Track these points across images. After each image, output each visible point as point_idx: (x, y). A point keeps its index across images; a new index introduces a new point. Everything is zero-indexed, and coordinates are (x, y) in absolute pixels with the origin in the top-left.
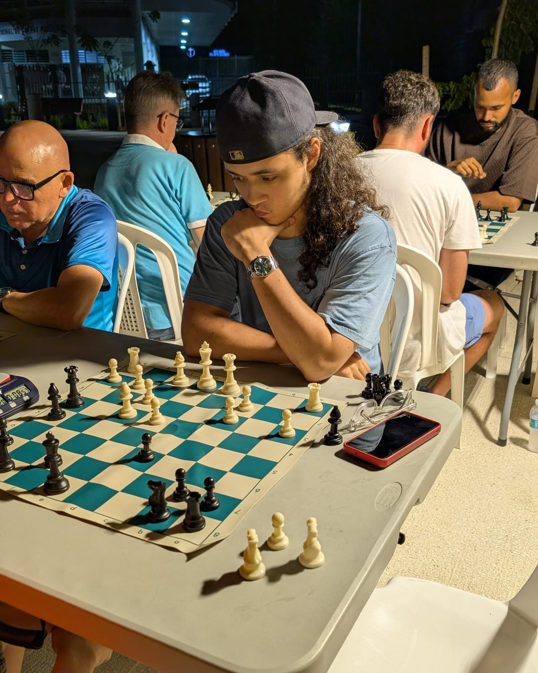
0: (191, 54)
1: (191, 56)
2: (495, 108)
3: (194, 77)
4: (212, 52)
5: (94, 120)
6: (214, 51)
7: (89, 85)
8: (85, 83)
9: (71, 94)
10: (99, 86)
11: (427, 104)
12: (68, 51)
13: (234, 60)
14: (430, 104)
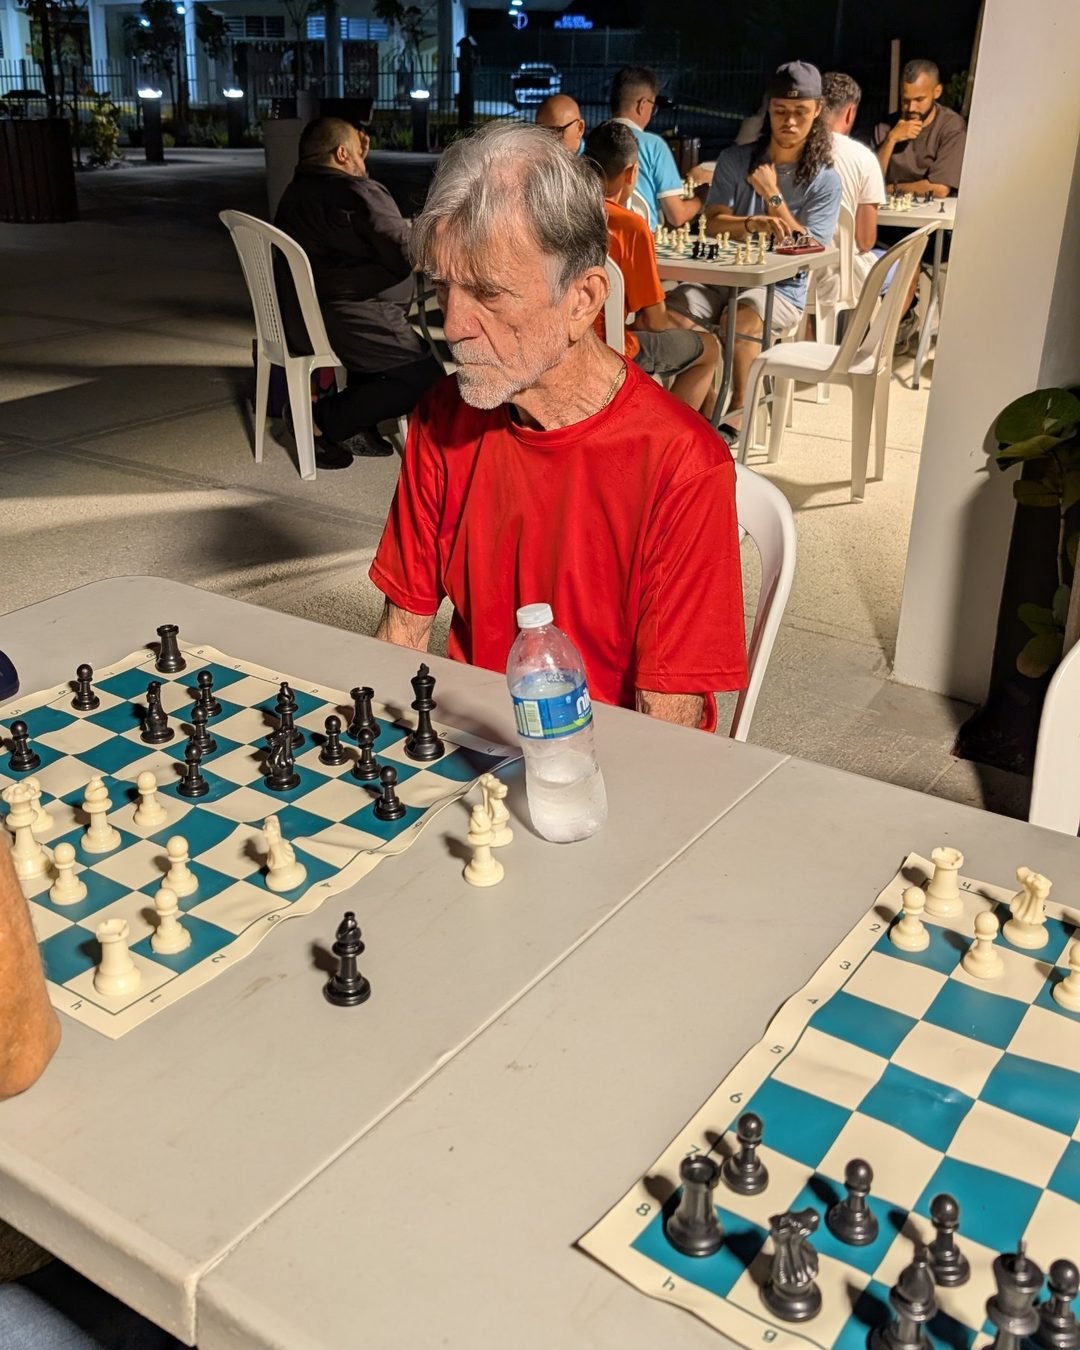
0: (519, 23)
1: (519, 26)
2: (919, 99)
3: (530, 66)
4: (560, 19)
5: (386, 135)
6: (564, 18)
7: (352, 79)
9: (323, 93)
10: (368, 79)
11: (850, 97)
12: (323, 19)
13: (604, 36)
14: (852, 96)
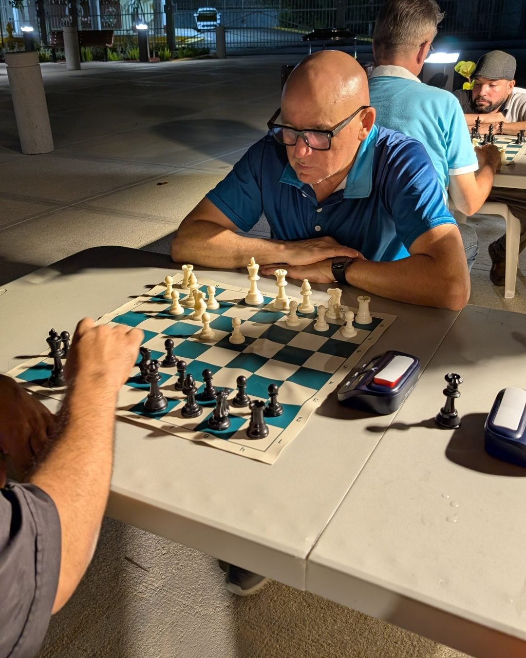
3: (204, 9)
5: (123, 51)
7: (106, 18)
8: (102, 17)
9: (91, 27)
10: (115, 18)
